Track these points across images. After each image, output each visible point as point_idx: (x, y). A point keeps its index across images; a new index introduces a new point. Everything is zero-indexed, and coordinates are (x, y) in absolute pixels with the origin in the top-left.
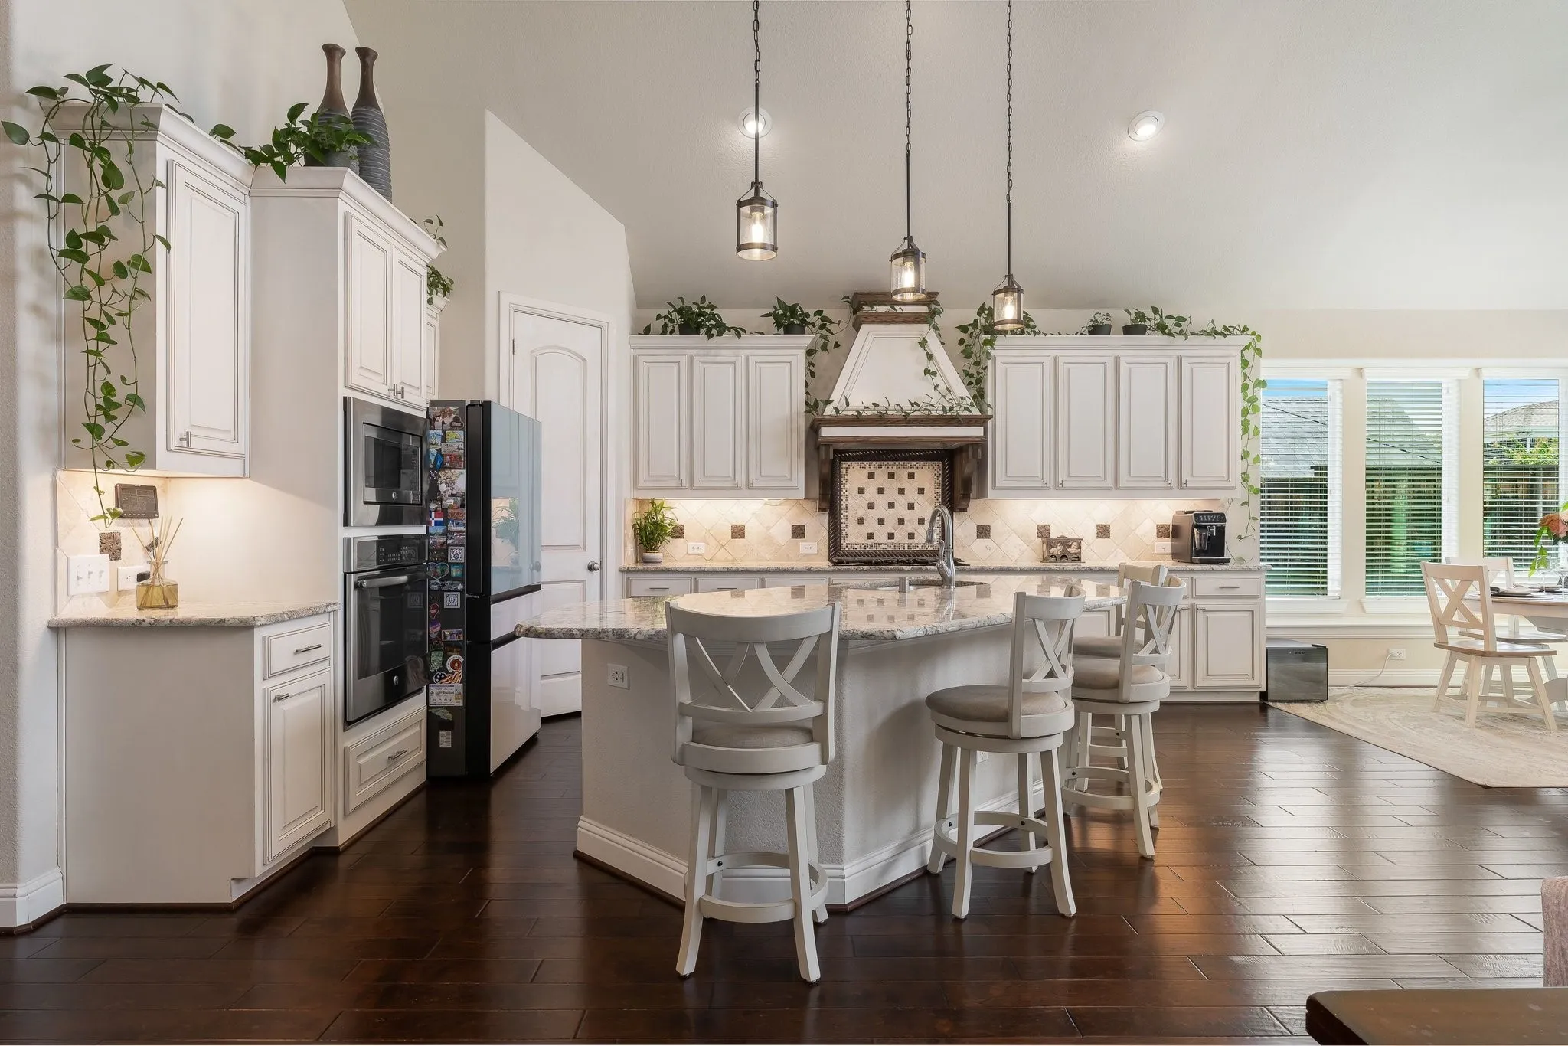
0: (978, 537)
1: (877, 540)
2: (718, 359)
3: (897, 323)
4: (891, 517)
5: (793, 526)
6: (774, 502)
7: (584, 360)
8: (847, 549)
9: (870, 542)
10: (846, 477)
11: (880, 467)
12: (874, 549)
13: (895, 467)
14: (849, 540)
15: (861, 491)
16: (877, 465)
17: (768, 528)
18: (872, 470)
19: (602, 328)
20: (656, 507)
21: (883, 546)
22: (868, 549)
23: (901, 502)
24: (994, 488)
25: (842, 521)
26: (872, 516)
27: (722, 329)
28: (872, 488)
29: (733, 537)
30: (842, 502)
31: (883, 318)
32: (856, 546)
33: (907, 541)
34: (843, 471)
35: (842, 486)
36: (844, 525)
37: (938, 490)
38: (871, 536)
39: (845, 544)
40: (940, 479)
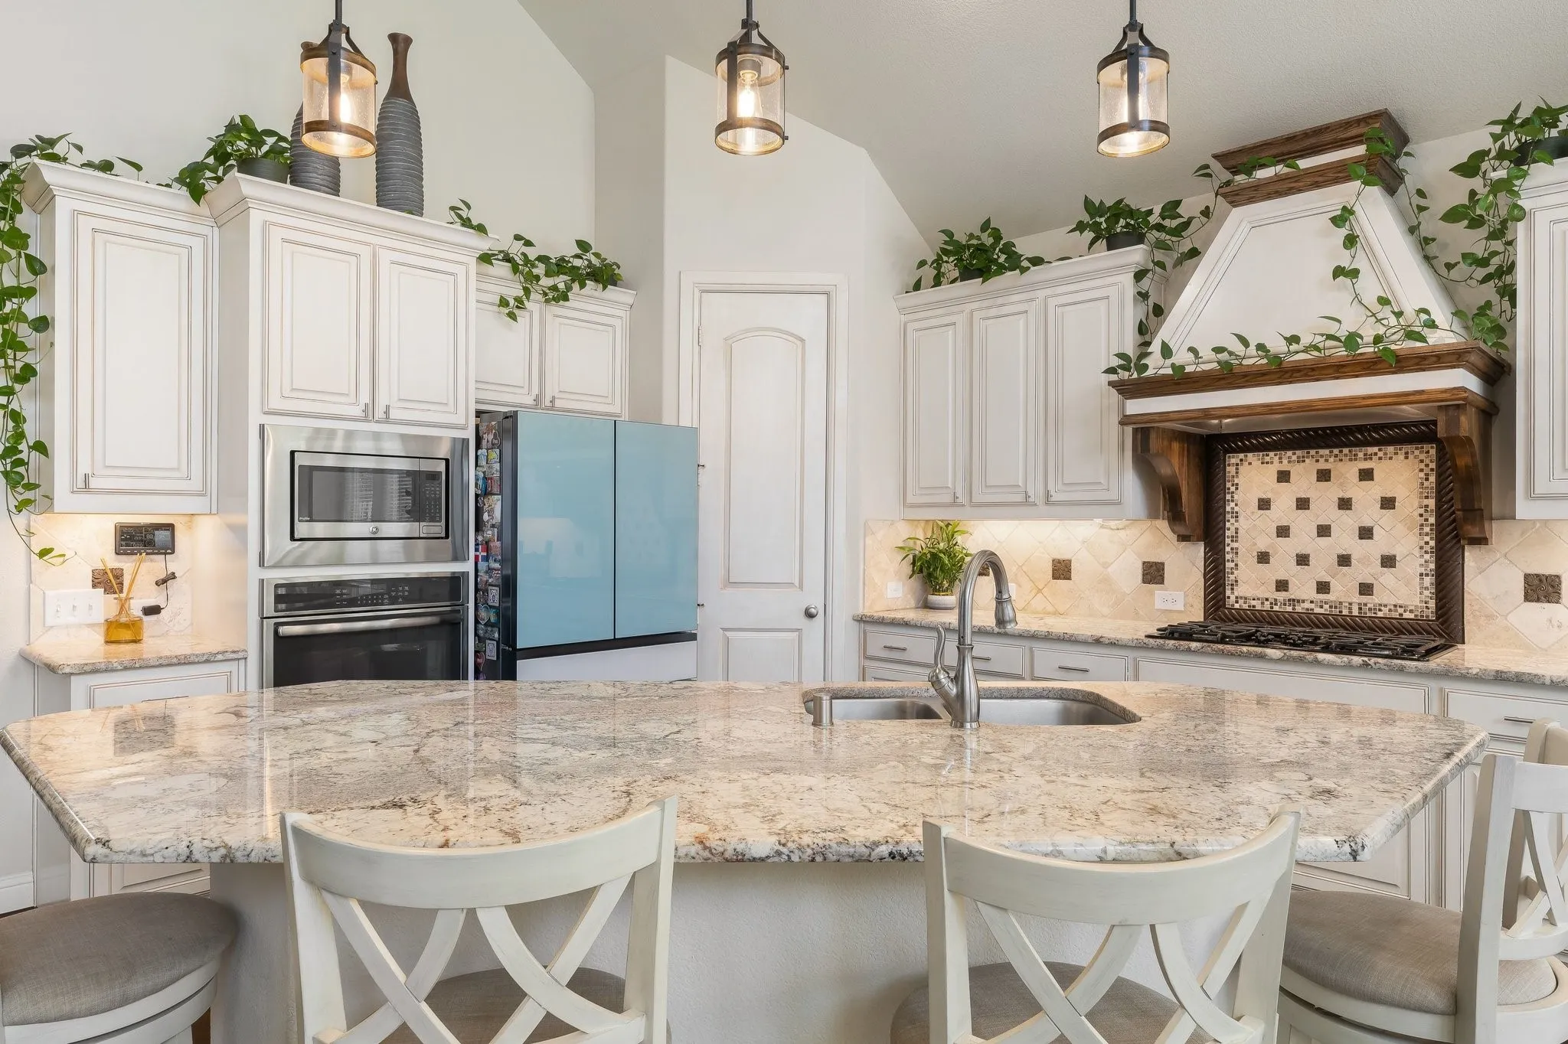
0: (1527, 598)
1: (1294, 592)
2: (1005, 310)
3: (1300, 191)
4: (1323, 552)
5: (1144, 563)
6: (1113, 524)
7: (802, 340)
8: (1237, 606)
9: (1282, 596)
10: (1236, 481)
11: (1300, 461)
12: (1289, 609)
13: (1332, 460)
14: (1240, 591)
15: (1264, 504)
16: (1294, 458)
17: (1106, 565)
18: (1285, 466)
19: (827, 294)
20: (948, 530)
21: (1307, 605)
22: (1276, 608)
23: (1345, 525)
24: (1531, 495)
25: (1228, 557)
26: (1284, 551)
27: (1014, 262)
28: (1284, 499)
29: (1055, 577)
30: (1228, 525)
31: (1272, 188)
32: (1253, 603)
33: (1357, 599)
34: (1231, 470)
35: (1228, 497)
36: (1232, 565)
37: (1426, 502)
38: (1282, 585)
39: (1233, 598)
40: (1433, 479)
